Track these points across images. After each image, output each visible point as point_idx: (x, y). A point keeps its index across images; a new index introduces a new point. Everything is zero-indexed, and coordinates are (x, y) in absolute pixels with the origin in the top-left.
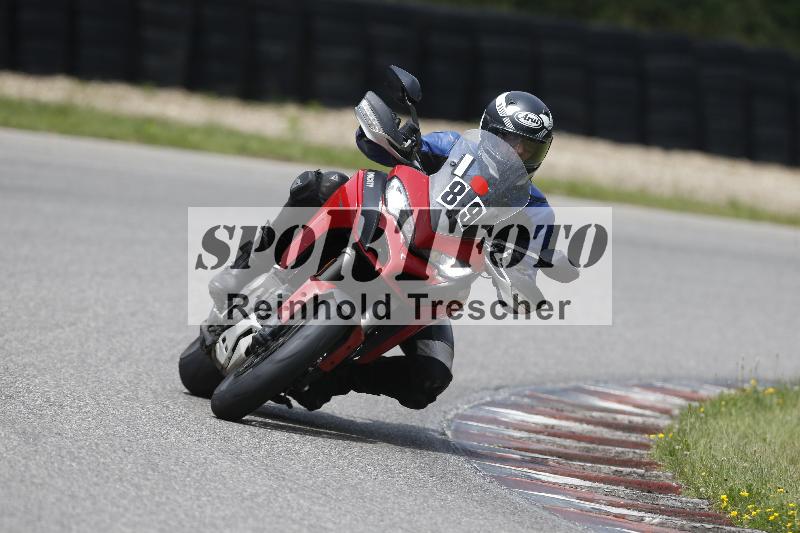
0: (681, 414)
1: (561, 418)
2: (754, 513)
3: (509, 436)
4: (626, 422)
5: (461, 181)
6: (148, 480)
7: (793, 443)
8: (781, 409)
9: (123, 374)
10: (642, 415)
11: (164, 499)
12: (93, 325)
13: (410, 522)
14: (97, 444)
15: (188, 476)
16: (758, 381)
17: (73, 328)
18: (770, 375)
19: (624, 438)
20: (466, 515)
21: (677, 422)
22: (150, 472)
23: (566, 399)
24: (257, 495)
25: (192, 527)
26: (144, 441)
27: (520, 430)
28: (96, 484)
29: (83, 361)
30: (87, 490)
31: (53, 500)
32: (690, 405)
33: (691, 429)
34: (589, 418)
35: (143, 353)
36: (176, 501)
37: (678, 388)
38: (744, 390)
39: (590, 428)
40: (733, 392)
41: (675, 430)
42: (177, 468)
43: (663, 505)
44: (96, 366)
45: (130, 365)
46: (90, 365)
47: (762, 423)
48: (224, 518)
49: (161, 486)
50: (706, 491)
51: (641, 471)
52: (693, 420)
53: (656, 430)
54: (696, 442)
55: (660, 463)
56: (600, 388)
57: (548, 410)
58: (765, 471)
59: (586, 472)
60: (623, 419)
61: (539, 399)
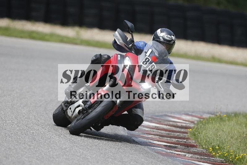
0: (197, 123)
1: (160, 124)
2: (220, 153)
3: (144, 130)
4: (180, 125)
5: (148, 57)
6: (33, 143)
7: (232, 132)
8: (228, 121)
9: (25, 110)
10: (185, 123)
11: (38, 149)
12: (16, 95)
13: (114, 156)
14: (17, 132)
15: (45, 142)
16: (221, 112)
17: (10, 96)
18: (225, 111)
19: (180, 130)
20: (131, 154)
21: (196, 125)
22: (33, 141)
23: (162, 118)
24: (66, 148)
25: (46, 158)
26: (31, 131)
27: (148, 128)
28: (17, 145)
29: (13, 107)
30: (14, 147)
31: (3, 150)
32: (200, 120)
33: (200, 128)
34: (169, 124)
35: (31, 104)
36: (41, 150)
37: (197, 115)
38: (217, 115)
39: (169, 127)
40: (213, 116)
41: (195, 128)
42: (42, 140)
43: (192, 151)
44: (17, 108)
45: (27, 108)
46: (15, 108)
47: (222, 125)
48: (56, 155)
49: (37, 145)
50: (205, 147)
51: (185, 141)
52: (201, 125)
53: (190, 128)
54: (202, 132)
55: (191, 138)
56: (172, 115)
57: (156, 122)
58: (223, 140)
59: (168, 141)
60: (179, 124)
61: (153, 118)
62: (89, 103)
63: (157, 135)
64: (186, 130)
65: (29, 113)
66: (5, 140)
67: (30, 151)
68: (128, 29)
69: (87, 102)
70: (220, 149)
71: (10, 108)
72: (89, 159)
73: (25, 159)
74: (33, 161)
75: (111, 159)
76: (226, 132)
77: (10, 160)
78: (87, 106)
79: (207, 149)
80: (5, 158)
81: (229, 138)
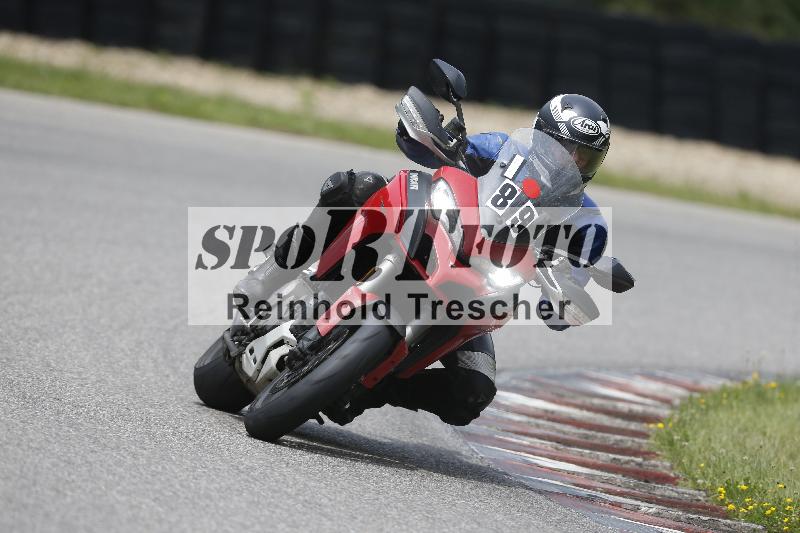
0: (682, 404)
1: (560, 404)
2: (750, 507)
3: (509, 419)
4: (626, 410)
5: (512, 183)
7: (793, 438)
8: (783, 403)
10: (642, 404)
16: (760, 374)
18: (773, 369)
19: (623, 426)
21: (677, 412)
23: (566, 385)
27: (521, 414)
32: (691, 397)
33: (690, 420)
34: (589, 404)
37: (680, 378)
38: (745, 383)
39: (590, 414)
40: (735, 384)
41: (675, 421)
43: (659, 495)
47: (763, 416)
50: (704, 483)
51: (639, 460)
52: (693, 411)
53: (656, 419)
54: (696, 433)
55: (659, 453)
56: (602, 375)
57: (549, 396)
58: (764, 465)
59: (584, 459)
60: (623, 407)
61: (540, 384)
62: (311, 335)
63: (550, 438)
64: (645, 425)
65: (137, 350)
66: (57, 434)
67: (133, 473)
68: (444, 89)
69: (306, 329)
70: (750, 492)
71: (77, 330)
72: (326, 506)
73: (118, 497)
74: (144, 506)
75: (395, 510)
76: (775, 438)
77: (69, 500)
78: (306, 344)
79: (710, 491)
80: (53, 494)
81: (783, 458)
